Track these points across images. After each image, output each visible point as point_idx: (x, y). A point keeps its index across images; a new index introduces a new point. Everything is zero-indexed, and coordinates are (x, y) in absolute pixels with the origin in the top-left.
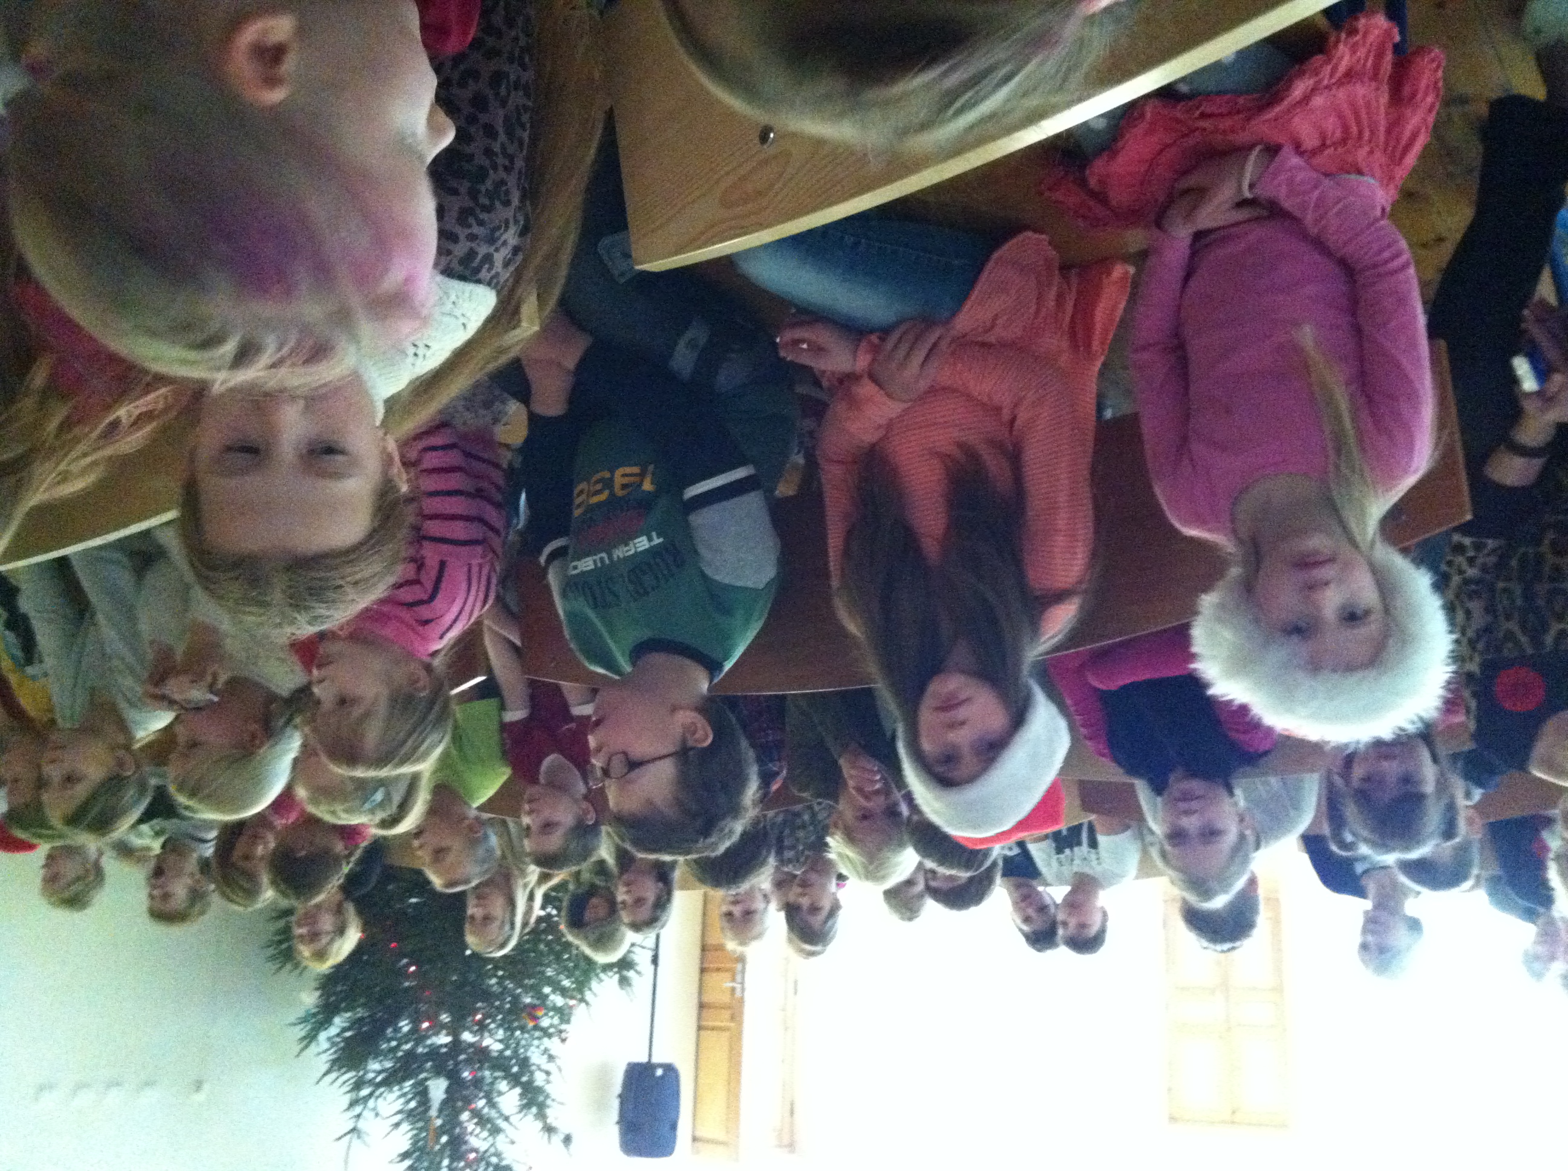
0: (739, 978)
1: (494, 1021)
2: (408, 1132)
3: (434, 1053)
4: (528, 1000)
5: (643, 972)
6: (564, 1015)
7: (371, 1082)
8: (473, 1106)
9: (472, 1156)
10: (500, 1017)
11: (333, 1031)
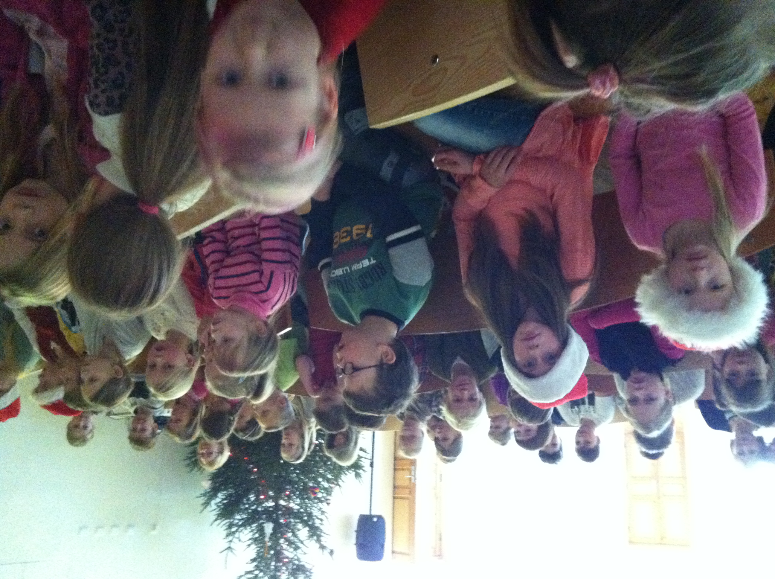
0: (413, 473)
1: (294, 495)
2: (254, 549)
3: (266, 511)
4: (311, 485)
5: (366, 470)
6: (328, 491)
7: (236, 525)
8: (286, 536)
9: (286, 560)
10: (298, 493)
11: (218, 500)
